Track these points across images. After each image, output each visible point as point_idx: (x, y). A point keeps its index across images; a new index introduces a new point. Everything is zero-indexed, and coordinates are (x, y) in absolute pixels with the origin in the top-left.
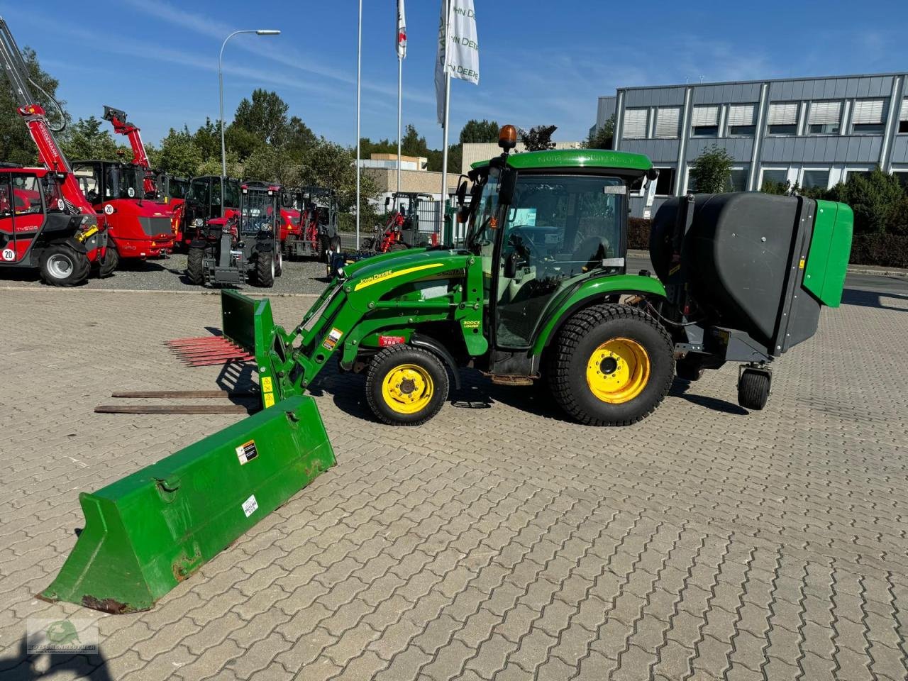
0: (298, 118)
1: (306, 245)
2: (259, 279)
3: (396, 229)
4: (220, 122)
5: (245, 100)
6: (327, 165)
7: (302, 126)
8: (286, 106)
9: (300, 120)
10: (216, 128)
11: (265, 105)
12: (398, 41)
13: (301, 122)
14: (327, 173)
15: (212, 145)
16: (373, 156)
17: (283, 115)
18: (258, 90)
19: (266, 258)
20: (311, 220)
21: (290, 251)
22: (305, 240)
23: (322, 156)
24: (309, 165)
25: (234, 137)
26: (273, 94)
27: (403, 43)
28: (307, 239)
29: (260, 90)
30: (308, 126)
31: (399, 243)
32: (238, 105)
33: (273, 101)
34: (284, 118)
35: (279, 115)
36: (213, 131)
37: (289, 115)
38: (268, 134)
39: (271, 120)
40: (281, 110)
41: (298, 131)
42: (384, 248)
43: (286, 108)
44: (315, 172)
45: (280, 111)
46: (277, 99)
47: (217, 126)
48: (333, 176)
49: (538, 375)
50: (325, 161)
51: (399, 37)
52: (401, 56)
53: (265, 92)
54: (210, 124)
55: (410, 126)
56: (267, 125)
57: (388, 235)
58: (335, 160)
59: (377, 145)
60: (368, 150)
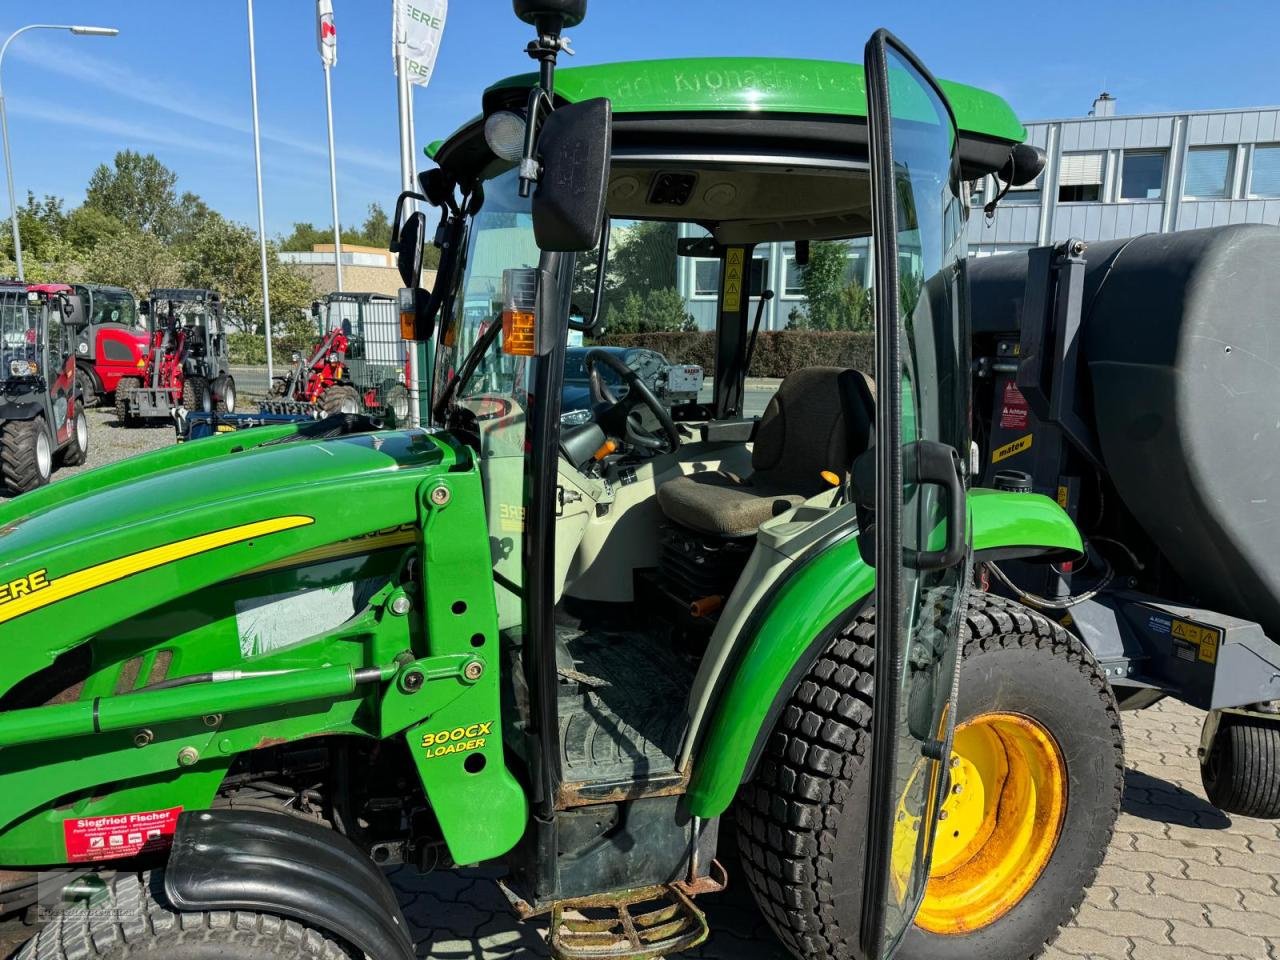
0: (194, 194)
1: (158, 396)
2: (8, 480)
3: (333, 358)
4: (53, 198)
5: (102, 166)
6: (229, 260)
7: (201, 207)
8: (174, 175)
9: (198, 198)
10: (46, 208)
11: (137, 174)
12: (321, 36)
13: (200, 201)
14: (229, 273)
15: (39, 234)
16: (316, 247)
17: (168, 189)
18: (123, 152)
19: (22, 433)
20: (169, 351)
21: (128, 408)
22: (155, 387)
23: (218, 243)
24: (198, 261)
25: (79, 223)
26: (151, 158)
27: (329, 39)
28: (159, 384)
29: (128, 153)
30: (211, 207)
31: (340, 383)
32: (90, 175)
33: (151, 168)
34: (170, 194)
35: (161, 189)
36: (41, 214)
37: (179, 190)
38: (146, 220)
39: (149, 198)
40: (164, 182)
41: (194, 215)
42: (311, 396)
43: (173, 179)
44: (208, 271)
45: (164, 184)
46: (157, 164)
47: (47, 205)
48: (240, 277)
49: (714, 874)
50: (224, 252)
51: (323, 30)
52: (328, 62)
53: (137, 156)
54: (35, 202)
55: (374, 206)
56: (142, 204)
57: (318, 370)
58: (241, 251)
59: (325, 232)
60: (305, 239)
